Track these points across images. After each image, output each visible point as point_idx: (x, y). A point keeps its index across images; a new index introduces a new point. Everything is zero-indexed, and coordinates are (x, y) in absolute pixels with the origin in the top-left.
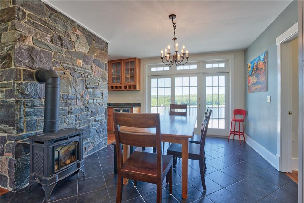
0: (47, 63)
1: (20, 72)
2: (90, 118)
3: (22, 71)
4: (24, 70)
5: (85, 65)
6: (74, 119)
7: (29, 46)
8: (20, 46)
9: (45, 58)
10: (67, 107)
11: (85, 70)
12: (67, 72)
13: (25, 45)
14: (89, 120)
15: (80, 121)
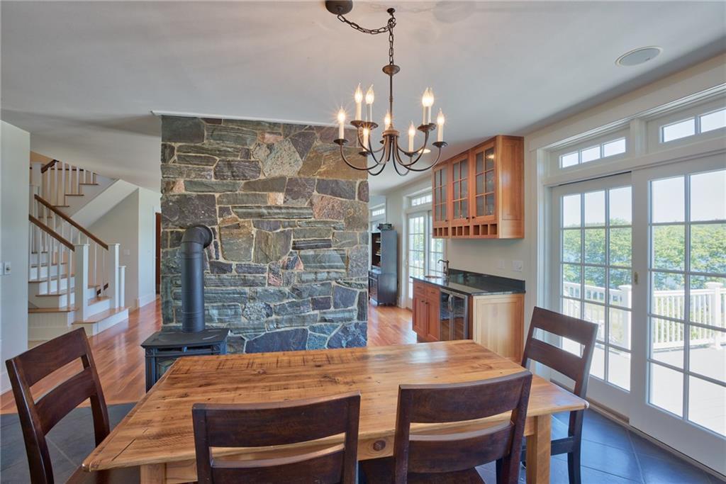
0: (207, 215)
1: (167, 236)
2: (308, 313)
3: (169, 234)
4: (172, 232)
5: (290, 199)
6: (264, 312)
7: (179, 195)
8: (167, 198)
9: (203, 206)
10: (248, 288)
11: (291, 211)
12: (245, 222)
13: (174, 196)
14: (303, 316)
15: (278, 317)
